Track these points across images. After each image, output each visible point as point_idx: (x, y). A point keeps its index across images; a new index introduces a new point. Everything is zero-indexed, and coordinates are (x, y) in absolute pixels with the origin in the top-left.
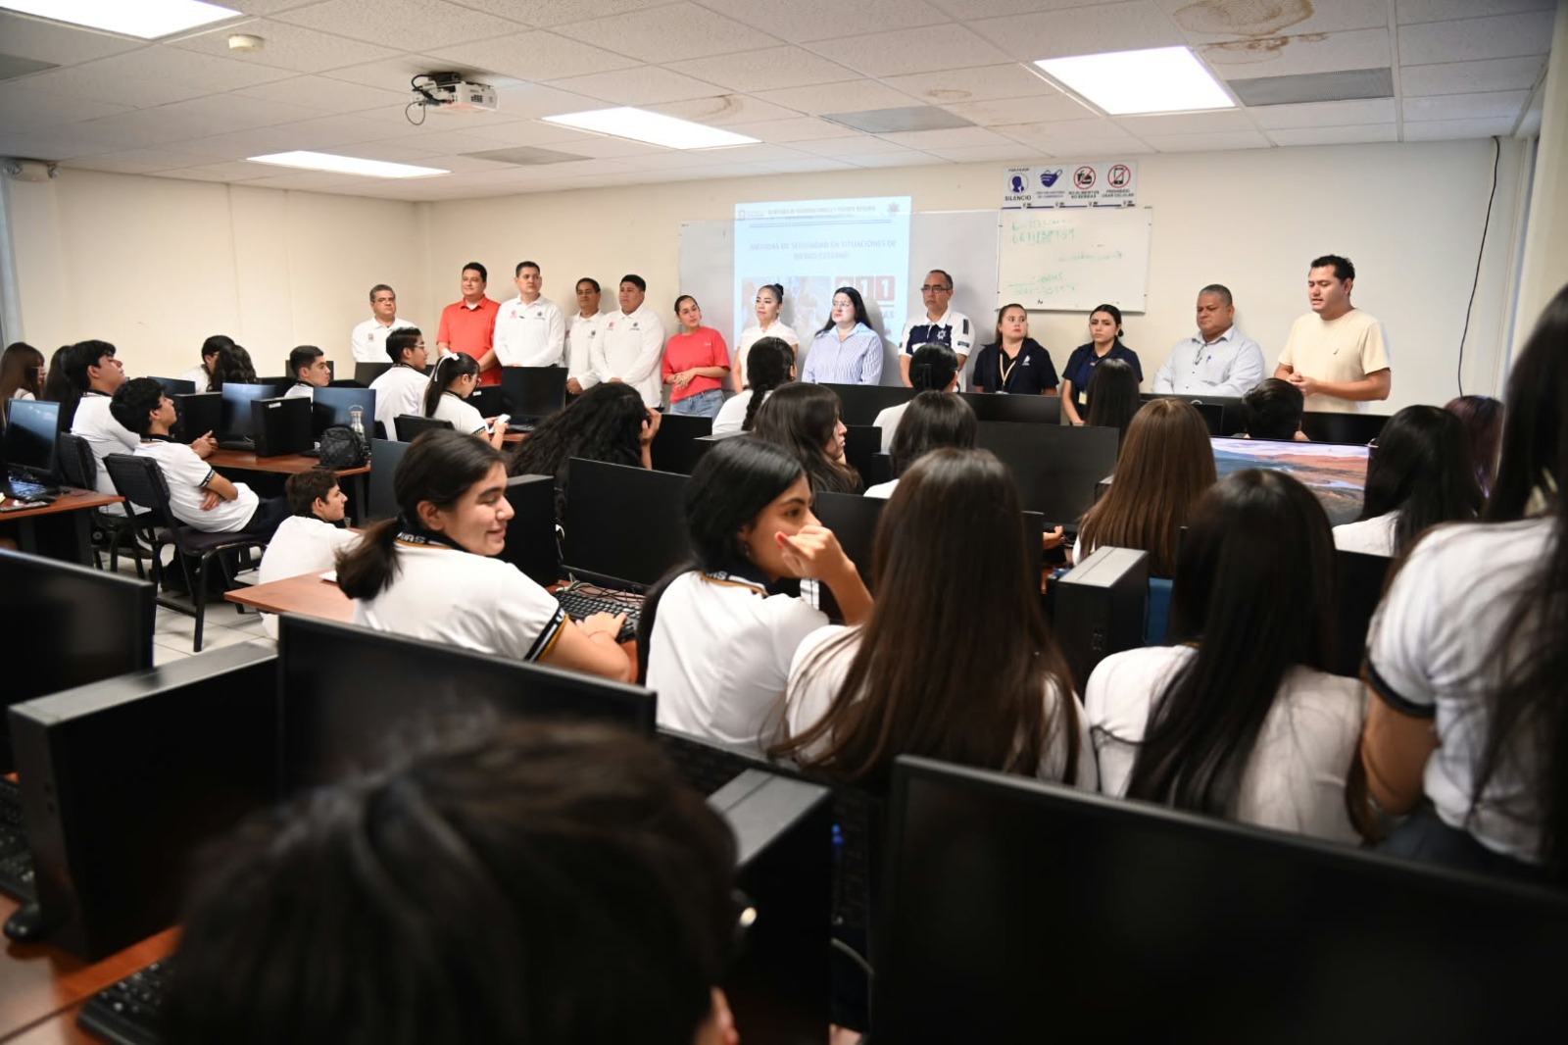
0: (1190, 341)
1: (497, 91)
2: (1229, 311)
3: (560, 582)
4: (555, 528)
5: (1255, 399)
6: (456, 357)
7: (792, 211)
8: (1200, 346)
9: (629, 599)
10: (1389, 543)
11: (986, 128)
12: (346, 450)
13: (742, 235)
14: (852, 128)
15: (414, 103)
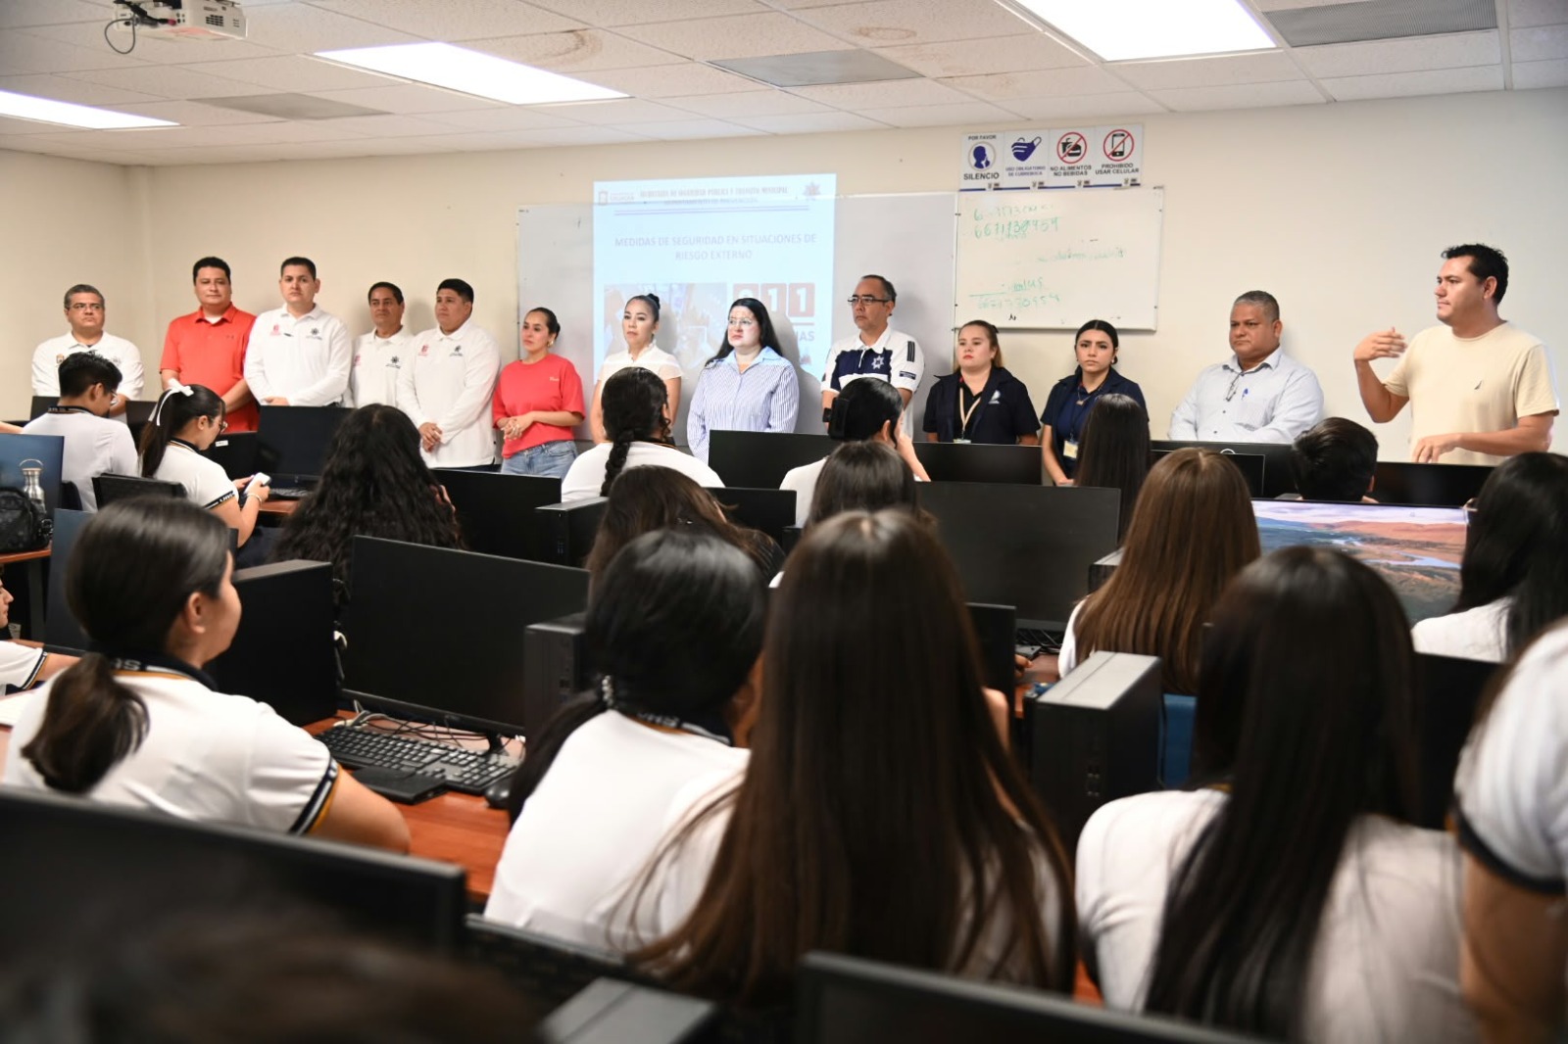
0: (1221, 369)
1: (245, 13)
2: (1275, 327)
3: (340, 713)
4: (332, 635)
5: (1309, 444)
6: (188, 392)
7: (673, 193)
8: (1234, 375)
9: (440, 736)
10: (1499, 643)
11: (936, 80)
12: (16, 524)
13: (605, 226)
14: (754, 79)
15: (117, 21)
